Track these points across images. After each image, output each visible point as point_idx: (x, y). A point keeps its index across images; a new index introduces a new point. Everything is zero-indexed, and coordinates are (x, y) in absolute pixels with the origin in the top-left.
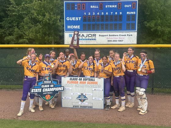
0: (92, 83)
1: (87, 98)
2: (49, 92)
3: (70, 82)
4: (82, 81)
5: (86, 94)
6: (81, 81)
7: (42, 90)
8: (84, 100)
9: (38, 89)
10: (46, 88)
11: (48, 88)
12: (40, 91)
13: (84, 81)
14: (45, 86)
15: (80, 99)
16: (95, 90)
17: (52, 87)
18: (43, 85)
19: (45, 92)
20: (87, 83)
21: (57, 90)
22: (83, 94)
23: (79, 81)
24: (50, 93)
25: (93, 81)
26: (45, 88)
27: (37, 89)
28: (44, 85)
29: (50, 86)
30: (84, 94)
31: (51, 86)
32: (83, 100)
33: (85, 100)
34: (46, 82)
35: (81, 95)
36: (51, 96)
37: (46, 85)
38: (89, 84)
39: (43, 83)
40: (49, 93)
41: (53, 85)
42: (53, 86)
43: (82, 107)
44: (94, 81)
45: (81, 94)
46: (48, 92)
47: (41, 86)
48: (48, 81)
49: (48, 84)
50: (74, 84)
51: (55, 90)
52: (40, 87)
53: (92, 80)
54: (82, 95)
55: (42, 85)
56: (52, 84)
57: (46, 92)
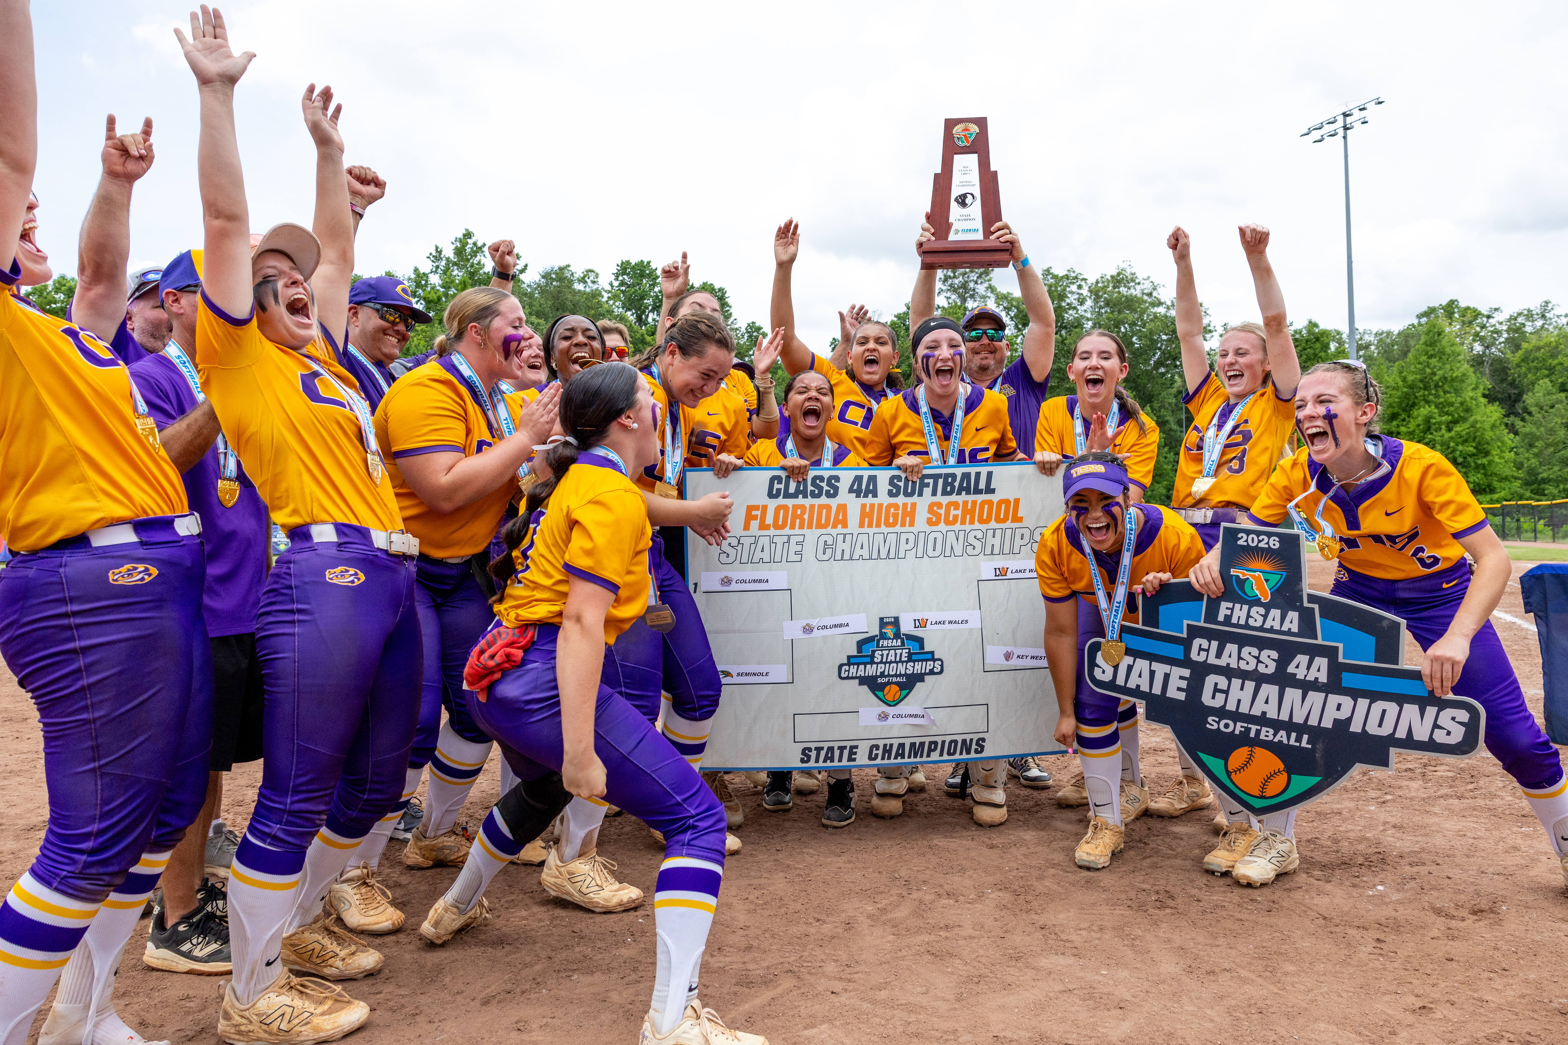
0: (969, 513)
1: (931, 656)
2: (1277, 725)
3: (769, 520)
4: (883, 497)
5: (921, 624)
6: (870, 500)
7: (1195, 687)
8: (910, 682)
9: (1161, 669)
10: (1245, 675)
11: (1260, 679)
12: (1173, 693)
13: (901, 500)
14: (1230, 655)
15: (871, 670)
16: (1001, 573)
17: (1307, 687)
18: (1209, 635)
19: (1222, 713)
20: (922, 515)
21: (1373, 729)
22: (896, 622)
23: (854, 505)
24: (1282, 736)
25: (980, 498)
26: (1228, 672)
27: (1142, 665)
28: (1224, 639)
29: (1283, 663)
30: (907, 627)
31: (1299, 666)
32: (902, 686)
33: (920, 678)
34: (1240, 613)
35: (883, 636)
36: (1291, 770)
37: (1242, 641)
38: (942, 527)
39: (1211, 615)
40: (1267, 734)
41: (1322, 662)
42: (1320, 669)
43: (887, 750)
44: (990, 490)
45: (883, 623)
46: (1263, 720)
47: (1187, 644)
48: (1268, 607)
49: (1262, 644)
50: (812, 535)
51: (1342, 725)
52: (1177, 652)
53: (968, 486)
54: (889, 631)
55: (1195, 632)
56: (1314, 651)
57: (1236, 716)
